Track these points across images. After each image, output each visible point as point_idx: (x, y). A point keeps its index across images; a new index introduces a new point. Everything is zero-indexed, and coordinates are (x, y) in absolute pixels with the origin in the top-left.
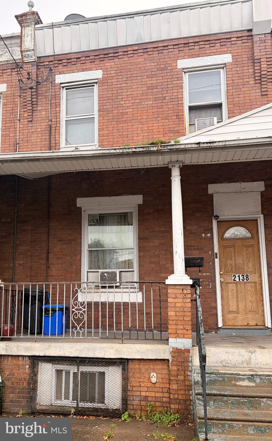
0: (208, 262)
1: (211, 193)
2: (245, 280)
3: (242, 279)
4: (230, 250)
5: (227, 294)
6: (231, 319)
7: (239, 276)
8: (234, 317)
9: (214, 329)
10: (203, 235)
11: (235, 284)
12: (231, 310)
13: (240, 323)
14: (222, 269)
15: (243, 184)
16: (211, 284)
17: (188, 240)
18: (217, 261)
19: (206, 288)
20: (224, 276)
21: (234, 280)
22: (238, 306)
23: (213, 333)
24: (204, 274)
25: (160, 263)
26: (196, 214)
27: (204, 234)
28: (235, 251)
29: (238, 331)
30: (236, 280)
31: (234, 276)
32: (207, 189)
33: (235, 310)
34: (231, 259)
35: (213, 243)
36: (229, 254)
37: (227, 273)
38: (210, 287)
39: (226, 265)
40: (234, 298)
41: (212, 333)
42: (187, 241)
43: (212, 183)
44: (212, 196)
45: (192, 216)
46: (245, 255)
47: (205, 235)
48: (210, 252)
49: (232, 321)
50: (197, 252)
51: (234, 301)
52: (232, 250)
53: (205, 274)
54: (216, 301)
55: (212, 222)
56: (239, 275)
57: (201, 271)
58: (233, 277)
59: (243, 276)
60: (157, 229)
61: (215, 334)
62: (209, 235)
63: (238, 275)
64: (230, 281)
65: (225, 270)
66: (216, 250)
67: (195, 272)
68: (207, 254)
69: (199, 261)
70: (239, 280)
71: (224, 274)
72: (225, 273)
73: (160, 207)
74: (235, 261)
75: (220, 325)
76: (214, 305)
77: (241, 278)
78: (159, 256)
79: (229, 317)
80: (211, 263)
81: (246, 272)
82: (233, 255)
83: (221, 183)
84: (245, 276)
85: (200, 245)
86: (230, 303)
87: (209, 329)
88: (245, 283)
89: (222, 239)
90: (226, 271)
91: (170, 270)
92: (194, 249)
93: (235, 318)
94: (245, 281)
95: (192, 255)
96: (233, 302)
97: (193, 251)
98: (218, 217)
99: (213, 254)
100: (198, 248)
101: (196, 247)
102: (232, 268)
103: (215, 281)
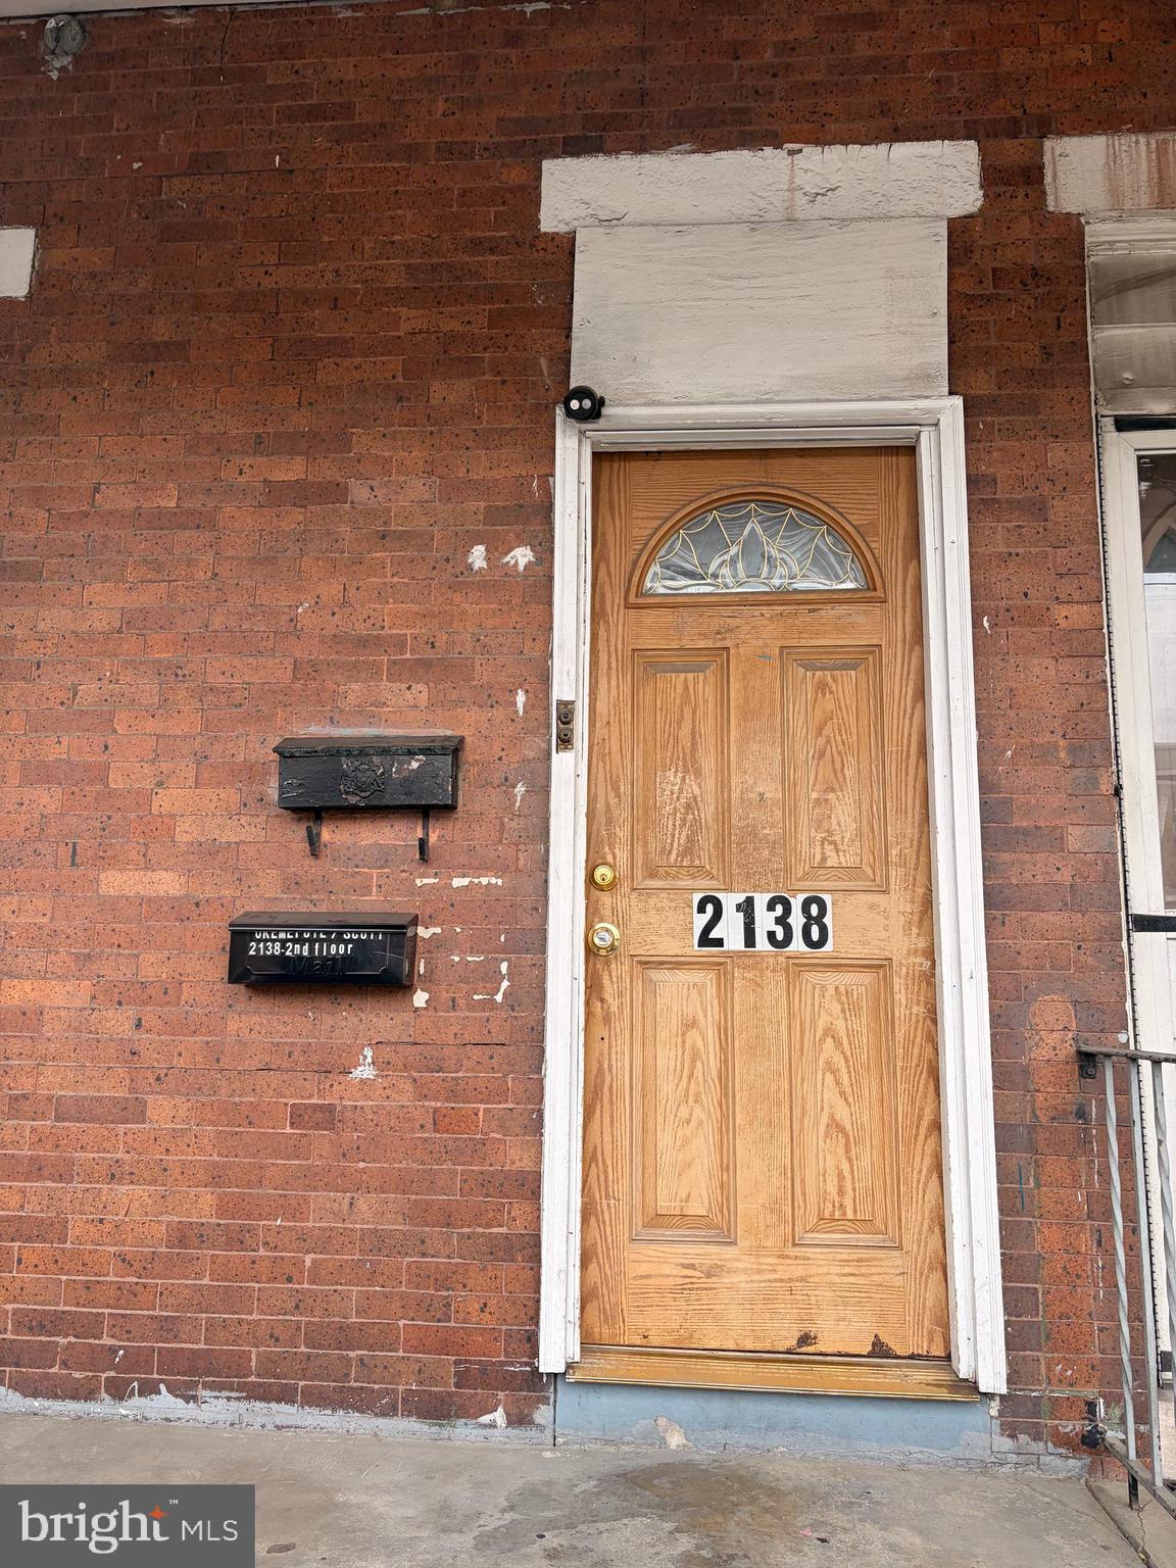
0: (497, 777)
1: (563, 229)
2: (798, 944)
3: (771, 935)
4: (686, 688)
5: (638, 1063)
6: (659, 1290)
7: (747, 908)
8: (692, 1267)
9: (509, 1382)
10: (478, 556)
11: (712, 975)
12: (664, 1205)
13: (734, 1328)
14: (611, 846)
15: (811, 156)
16: (504, 967)
17: (352, 592)
18: (568, 771)
19: (461, 1002)
20: (622, 904)
21: (705, 940)
22: (726, 1166)
23: (493, 1425)
24: (457, 882)
25: (105, 781)
26: (436, 385)
27: (481, 548)
28: (724, 700)
29: (717, 1407)
30: (719, 942)
31: (710, 908)
32: (530, 195)
33: (697, 1208)
34: (694, 761)
35: (548, 628)
36: (679, 723)
37: (652, 874)
38: (499, 998)
39: (646, 811)
40: (697, 1094)
41: (486, 1419)
42: (345, 603)
43: (576, 147)
44: (564, 248)
45: (400, 400)
46: (801, 732)
47: (488, 559)
48: (521, 698)
49: (665, 1308)
50: (421, 693)
51: (700, 1124)
52: (704, 686)
53: (465, 881)
54: (536, 1126)
55: (553, 449)
56: (750, 901)
57: (432, 854)
58: (701, 909)
59: (779, 909)
60: (118, 497)
61: (513, 1432)
62: (522, 556)
63: (741, 898)
64: (669, 947)
65: (639, 849)
66: (568, 679)
67: (384, 857)
68: (499, 713)
69: (415, 765)
70: (750, 941)
71: (625, 888)
72: (639, 873)
73: (162, 329)
74: (724, 784)
75: (557, 1347)
76: (515, 1158)
77: (765, 921)
78: (107, 722)
79: (644, 1269)
80: (520, 789)
81: (805, 877)
82: (707, 728)
83: (640, 147)
84: (796, 904)
85: (442, 639)
86: (665, 1139)
87: (462, 1380)
88: (798, 965)
89: (632, 599)
90: (646, 862)
91: (187, 838)
92: (404, 672)
93: (696, 1284)
94: (792, 947)
95: (371, 719)
96: (688, 1131)
97: (385, 684)
98: (599, 403)
99: (538, 713)
100: (427, 664)
101: (408, 656)
102: (690, 840)
103: (539, 942)
